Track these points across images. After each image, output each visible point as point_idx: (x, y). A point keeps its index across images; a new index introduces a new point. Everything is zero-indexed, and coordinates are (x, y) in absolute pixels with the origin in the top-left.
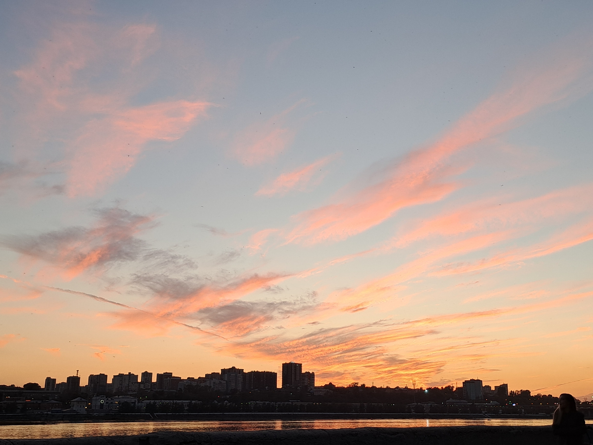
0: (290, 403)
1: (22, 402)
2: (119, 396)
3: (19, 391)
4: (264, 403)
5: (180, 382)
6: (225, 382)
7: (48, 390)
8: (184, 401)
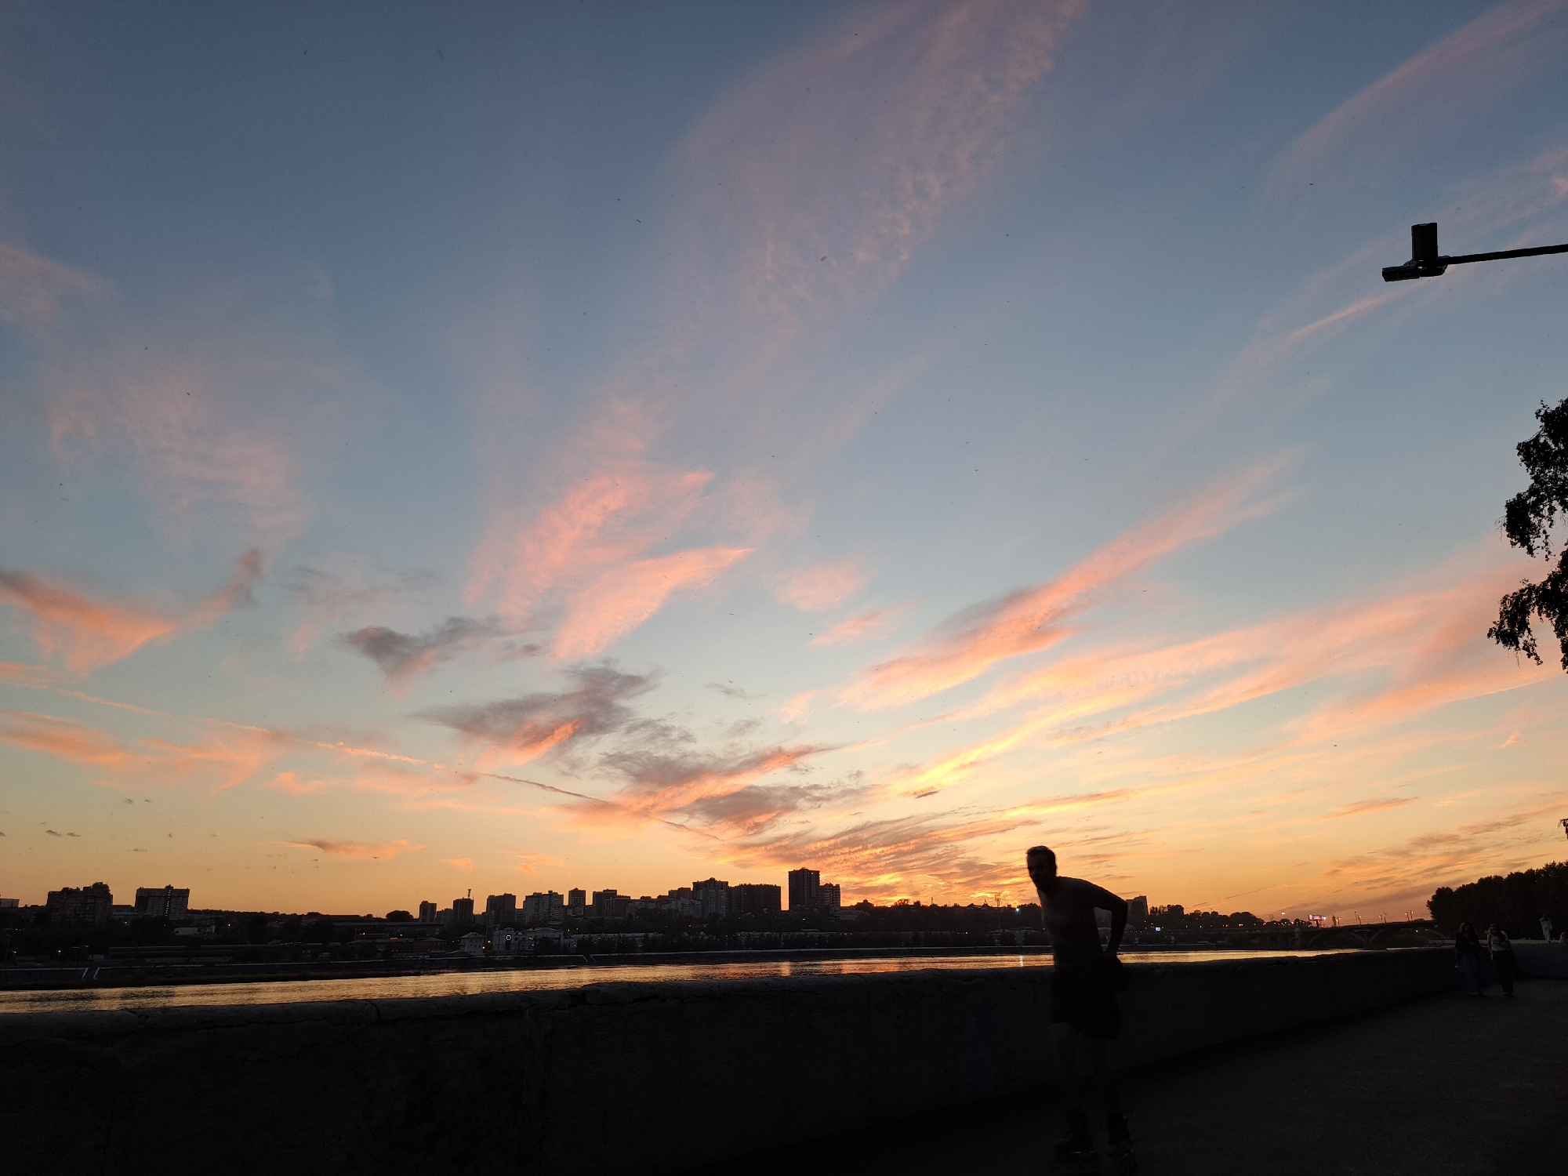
0: (803, 933)
1: (384, 941)
2: (534, 929)
3: (379, 924)
4: (762, 935)
5: (629, 904)
6: (699, 903)
7: (423, 920)
8: (636, 935)
